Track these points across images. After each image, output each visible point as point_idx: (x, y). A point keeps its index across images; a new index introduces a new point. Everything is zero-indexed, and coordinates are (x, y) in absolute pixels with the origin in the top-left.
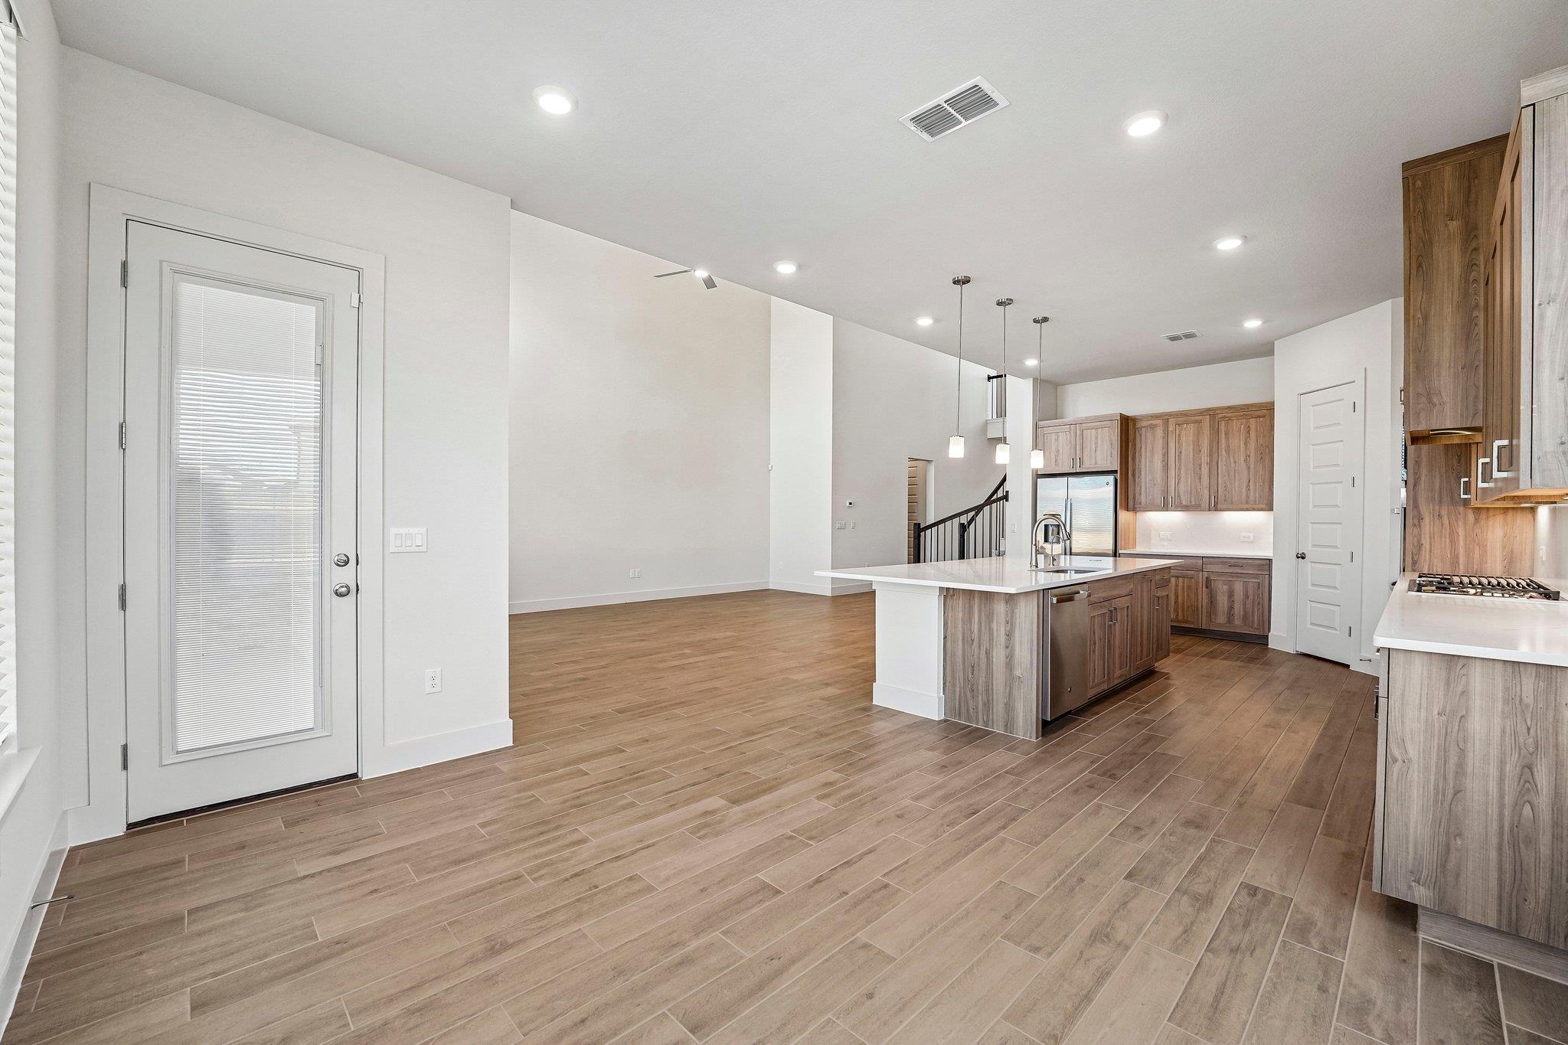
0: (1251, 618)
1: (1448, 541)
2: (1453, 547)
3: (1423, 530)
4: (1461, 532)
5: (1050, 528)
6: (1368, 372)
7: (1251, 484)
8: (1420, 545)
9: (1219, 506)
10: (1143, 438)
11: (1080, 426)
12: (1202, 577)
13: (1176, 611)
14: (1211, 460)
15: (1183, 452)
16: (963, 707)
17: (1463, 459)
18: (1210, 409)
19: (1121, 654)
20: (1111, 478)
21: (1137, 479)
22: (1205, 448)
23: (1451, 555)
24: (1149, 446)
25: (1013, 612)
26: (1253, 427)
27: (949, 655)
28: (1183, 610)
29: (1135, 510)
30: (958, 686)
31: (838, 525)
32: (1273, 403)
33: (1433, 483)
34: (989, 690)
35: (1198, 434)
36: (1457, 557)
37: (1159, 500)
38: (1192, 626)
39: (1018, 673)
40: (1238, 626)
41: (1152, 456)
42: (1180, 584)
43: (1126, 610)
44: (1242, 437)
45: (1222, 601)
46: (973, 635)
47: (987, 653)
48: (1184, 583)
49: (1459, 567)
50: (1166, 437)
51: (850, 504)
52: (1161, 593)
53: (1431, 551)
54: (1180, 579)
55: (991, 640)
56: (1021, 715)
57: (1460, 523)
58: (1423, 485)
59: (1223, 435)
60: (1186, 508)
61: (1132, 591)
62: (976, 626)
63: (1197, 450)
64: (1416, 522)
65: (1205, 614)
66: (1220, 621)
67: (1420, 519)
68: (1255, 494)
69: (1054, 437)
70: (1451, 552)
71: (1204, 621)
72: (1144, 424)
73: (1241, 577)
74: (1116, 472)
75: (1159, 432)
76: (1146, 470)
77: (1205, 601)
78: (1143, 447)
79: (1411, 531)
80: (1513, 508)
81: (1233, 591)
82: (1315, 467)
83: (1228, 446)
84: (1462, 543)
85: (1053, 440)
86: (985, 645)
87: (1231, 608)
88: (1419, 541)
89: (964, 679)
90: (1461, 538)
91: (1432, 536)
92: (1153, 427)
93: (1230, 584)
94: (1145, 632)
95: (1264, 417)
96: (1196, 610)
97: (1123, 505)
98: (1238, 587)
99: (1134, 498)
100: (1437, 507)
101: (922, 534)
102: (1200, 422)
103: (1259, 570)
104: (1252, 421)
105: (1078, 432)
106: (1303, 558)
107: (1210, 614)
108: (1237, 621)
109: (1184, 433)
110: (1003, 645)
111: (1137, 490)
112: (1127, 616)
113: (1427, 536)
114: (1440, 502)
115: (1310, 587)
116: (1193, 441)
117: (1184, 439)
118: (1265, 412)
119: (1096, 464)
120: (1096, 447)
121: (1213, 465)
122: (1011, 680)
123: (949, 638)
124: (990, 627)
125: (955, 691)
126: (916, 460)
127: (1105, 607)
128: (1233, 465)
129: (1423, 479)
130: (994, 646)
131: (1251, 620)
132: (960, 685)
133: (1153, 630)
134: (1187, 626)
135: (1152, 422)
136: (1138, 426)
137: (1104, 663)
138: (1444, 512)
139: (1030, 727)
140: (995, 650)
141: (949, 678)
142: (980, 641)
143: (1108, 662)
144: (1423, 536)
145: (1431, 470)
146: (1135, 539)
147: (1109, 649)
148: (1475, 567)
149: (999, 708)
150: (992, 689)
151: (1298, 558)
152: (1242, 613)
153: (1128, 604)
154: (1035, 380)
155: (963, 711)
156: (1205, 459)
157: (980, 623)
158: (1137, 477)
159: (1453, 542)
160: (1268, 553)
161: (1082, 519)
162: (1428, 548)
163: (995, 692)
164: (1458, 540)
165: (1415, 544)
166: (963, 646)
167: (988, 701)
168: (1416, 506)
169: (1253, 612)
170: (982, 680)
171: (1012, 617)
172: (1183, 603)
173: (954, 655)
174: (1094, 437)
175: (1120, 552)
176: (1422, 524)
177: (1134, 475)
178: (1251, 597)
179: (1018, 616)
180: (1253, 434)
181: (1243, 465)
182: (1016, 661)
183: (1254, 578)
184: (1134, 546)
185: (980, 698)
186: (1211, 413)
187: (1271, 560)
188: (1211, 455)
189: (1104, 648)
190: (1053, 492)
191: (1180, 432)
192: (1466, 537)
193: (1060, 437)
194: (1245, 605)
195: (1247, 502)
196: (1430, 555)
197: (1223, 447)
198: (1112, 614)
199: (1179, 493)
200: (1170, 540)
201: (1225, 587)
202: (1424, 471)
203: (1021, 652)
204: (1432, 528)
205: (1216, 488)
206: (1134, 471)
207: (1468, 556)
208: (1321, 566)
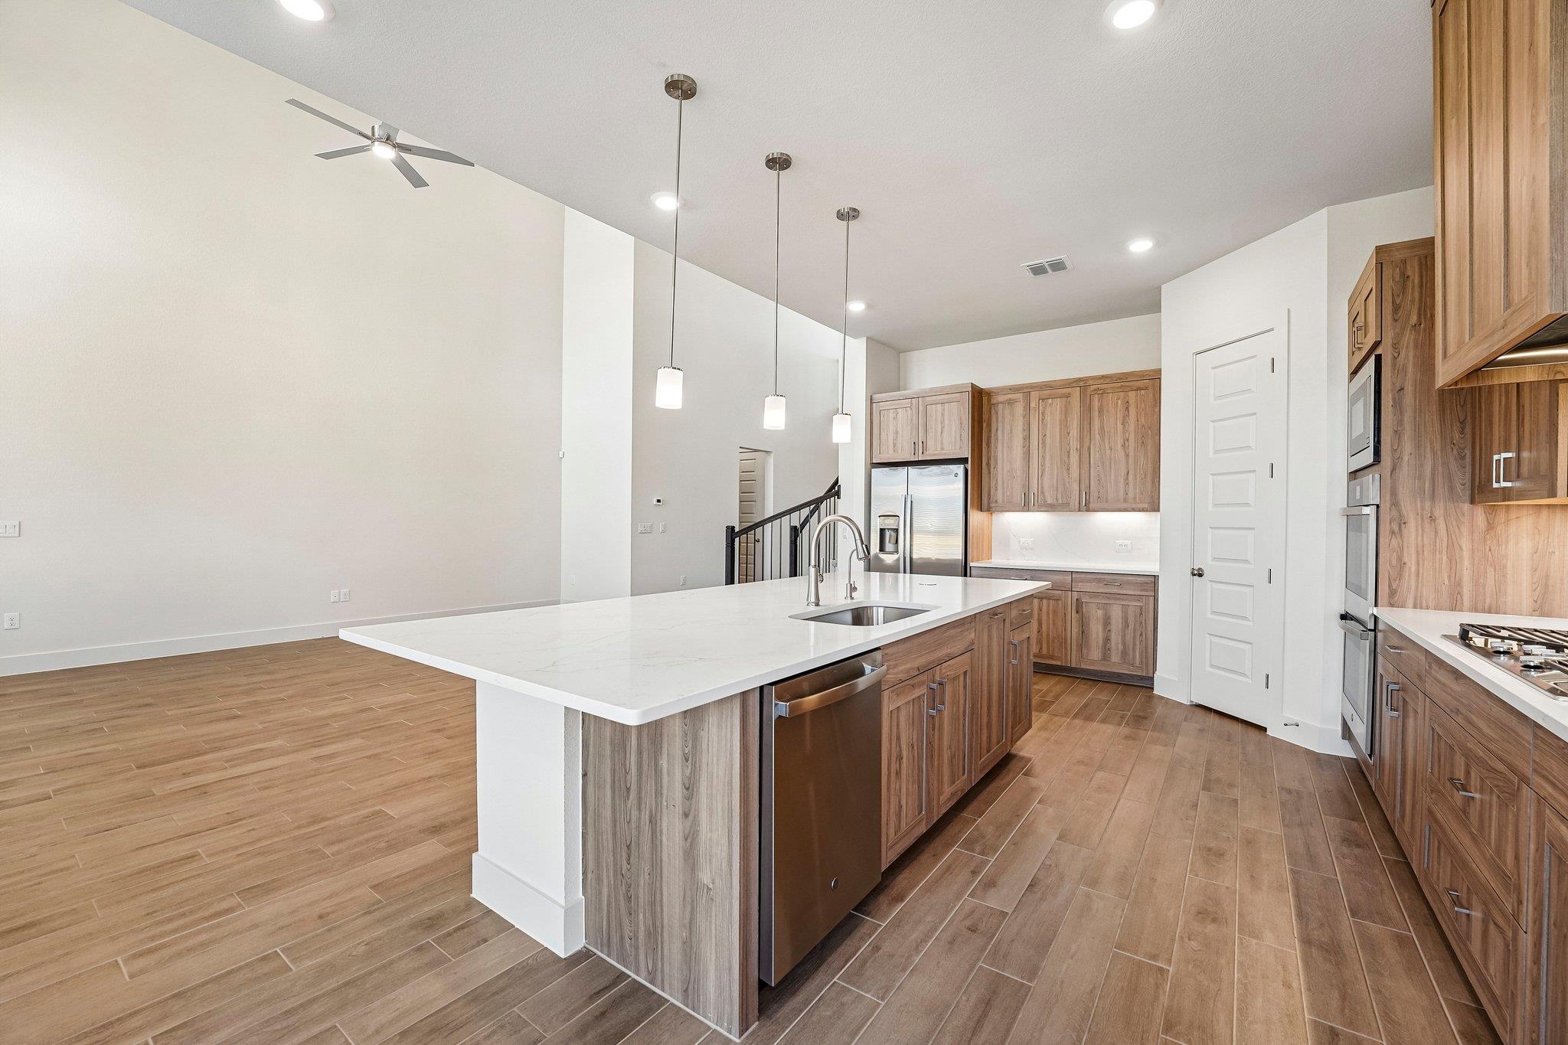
0: (1131, 654)
1: (1445, 557)
2: (1454, 567)
3: (1405, 540)
4: (1465, 544)
5: (888, 534)
6: (1292, 314)
7: (1131, 477)
8: (1402, 564)
9: (1091, 506)
10: (1000, 419)
11: (922, 399)
12: (1071, 598)
13: (1040, 642)
14: (1082, 446)
15: (1048, 435)
16: (613, 933)
17: (1468, 429)
18: (1080, 380)
19: (953, 757)
20: (959, 469)
21: (992, 470)
22: (1074, 432)
23: (1450, 580)
24: (1007, 428)
25: (696, 739)
26: (1132, 401)
27: (590, 813)
28: (1048, 641)
29: (989, 510)
30: (605, 882)
31: (640, 529)
32: (1160, 370)
33: (1421, 466)
34: (655, 904)
35: (1066, 411)
36: (1460, 585)
37: (1018, 497)
38: (1059, 663)
39: (705, 877)
40: (1116, 664)
41: (1011, 440)
42: (1044, 608)
43: (962, 679)
44: (1120, 415)
45: (1096, 630)
46: (628, 777)
47: (653, 821)
48: (1049, 606)
49: (1462, 600)
50: (1027, 417)
51: (659, 501)
52: (1018, 637)
53: (1418, 575)
54: (1045, 601)
55: (658, 793)
56: (712, 974)
57: (1465, 530)
58: (1405, 469)
59: (1097, 413)
60: (1050, 508)
61: (973, 643)
62: (633, 758)
63: (1065, 433)
64: (1396, 528)
65: (1074, 648)
66: (1093, 659)
67: (1402, 523)
68: (1135, 489)
69: (891, 414)
70: (1449, 577)
71: (1074, 659)
72: (1001, 398)
73: (1119, 599)
74: (964, 461)
75: (1019, 409)
76: (1003, 460)
77: (1075, 630)
78: (1000, 428)
79: (1387, 541)
80: (1549, 506)
81: (1109, 618)
82: (1216, 452)
83: (1102, 428)
84: (1466, 563)
85: (891, 418)
86: (649, 801)
87: (1107, 640)
88: (1400, 559)
89: (615, 871)
90: (1466, 554)
91: (1420, 549)
92: (1011, 403)
93: (1105, 607)
94: (995, 698)
95: (1146, 388)
96: (1063, 642)
97: (975, 503)
98: (1116, 613)
99: (989, 494)
100: (1428, 504)
101: (737, 540)
102: (1068, 396)
103: (1141, 590)
104: (1132, 394)
105: (921, 408)
106: (1200, 575)
107: (1080, 647)
108: (1115, 658)
109: (1048, 410)
110: (679, 810)
111: (993, 484)
112: (965, 687)
113: (1413, 550)
114: (1433, 497)
115: (1209, 616)
116: (1060, 420)
117: (1048, 418)
118: (1150, 383)
119: (942, 449)
120: (943, 427)
121: (1084, 452)
122: (694, 890)
123: (590, 775)
124: (656, 765)
125: (600, 893)
126: (756, 451)
127: (921, 684)
128: (1108, 452)
129: (1406, 458)
130: (664, 810)
131: (1131, 657)
132: (609, 882)
133: (1008, 696)
134: (1054, 663)
135: (1010, 396)
136: (994, 401)
137: (920, 788)
138: (1439, 512)
139: (727, 1008)
140: (665, 818)
141: (591, 865)
142: (639, 792)
143: (928, 782)
144: (1405, 550)
145: (1418, 446)
146: (990, 548)
147: (931, 757)
148: (1488, 601)
149: (673, 950)
150: (661, 901)
151: (1194, 575)
152: (1120, 647)
153: (967, 668)
154: (870, 340)
155: (615, 940)
156: (1074, 444)
157: (640, 753)
158: (992, 467)
159: (1453, 562)
160: (1151, 567)
161: (926, 520)
162: (1413, 569)
163: (665, 909)
164: (1461, 557)
165: (1394, 562)
166: (613, 799)
167: (654, 924)
168: (1395, 504)
169: (1134, 644)
170: (644, 880)
171: (694, 747)
172: (1048, 635)
173: (598, 816)
174: (939, 415)
175: (972, 564)
176: (1405, 531)
177: (988, 464)
178: (1131, 627)
179: (704, 746)
180: (1132, 411)
181: (1121, 453)
182: (702, 849)
183: (1135, 600)
184: (990, 557)
185: (641, 916)
186: (1082, 384)
187: (1156, 577)
188: (1081, 439)
189: (920, 758)
190: (891, 485)
191: (1045, 408)
192: (1473, 553)
193: (900, 415)
194: (1124, 636)
195: (1125, 500)
196: (1417, 580)
197: (1097, 427)
198: (935, 697)
199: (1042, 488)
200: (1032, 549)
201: (1100, 613)
202: (1408, 447)
203: (711, 831)
204: (1420, 539)
205: (1087, 481)
206: (989, 459)
207: (1476, 583)
208: (1222, 586)
